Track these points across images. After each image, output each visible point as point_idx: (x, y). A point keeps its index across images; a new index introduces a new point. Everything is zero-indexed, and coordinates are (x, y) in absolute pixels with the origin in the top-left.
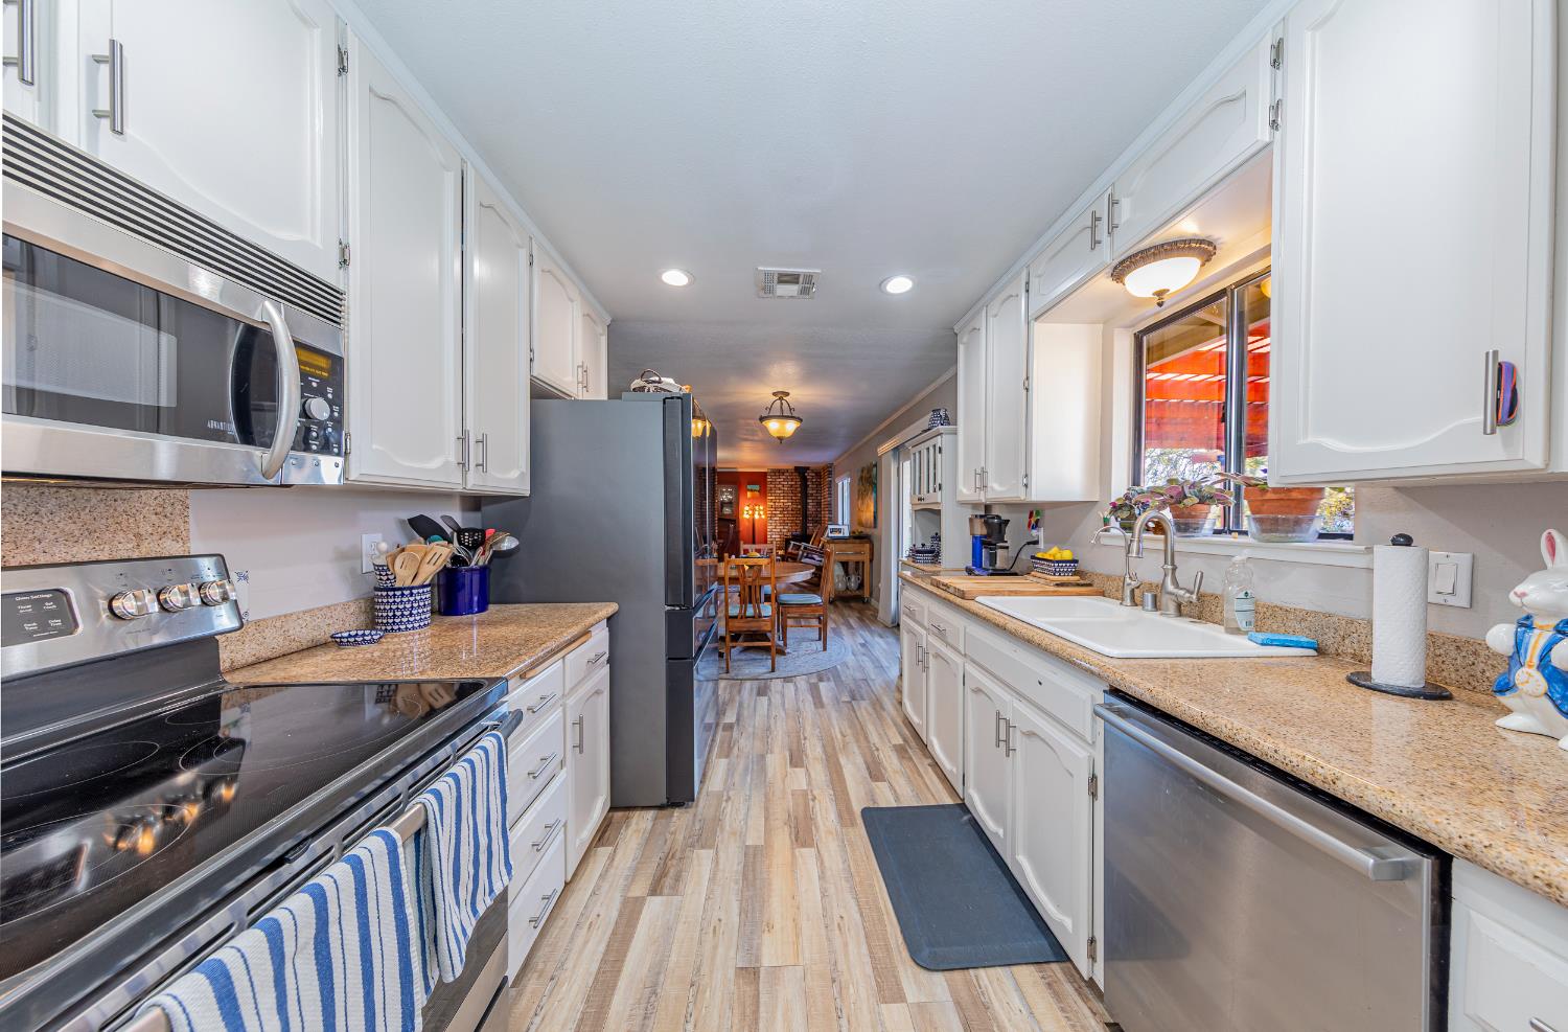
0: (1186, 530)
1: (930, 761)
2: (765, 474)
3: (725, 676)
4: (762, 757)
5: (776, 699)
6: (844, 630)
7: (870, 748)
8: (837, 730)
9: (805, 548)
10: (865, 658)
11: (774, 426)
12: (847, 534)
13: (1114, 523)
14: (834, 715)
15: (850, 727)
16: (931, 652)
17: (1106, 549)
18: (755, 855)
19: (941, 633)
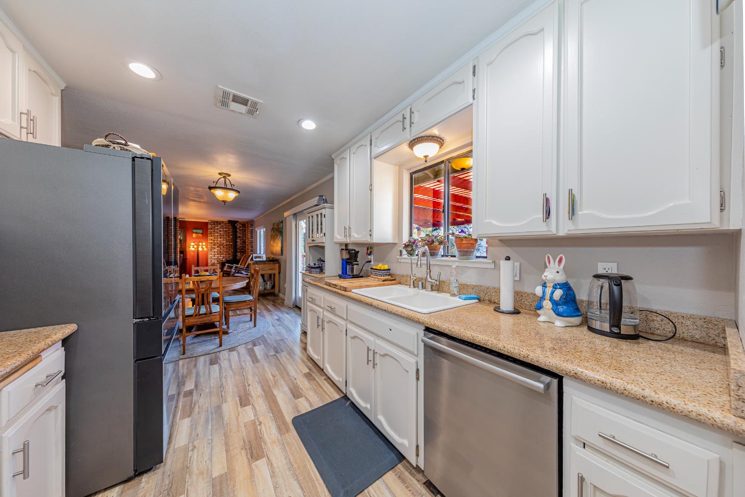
0: (433, 256)
1: (324, 377)
2: (206, 224)
3: (182, 357)
4: (219, 408)
5: (225, 364)
6: (265, 312)
7: (291, 379)
8: (269, 373)
9: (236, 267)
10: (280, 327)
11: (219, 194)
12: (265, 259)
13: (404, 252)
14: (266, 365)
15: (277, 370)
16: (326, 320)
17: (403, 264)
18: (221, 484)
19: (332, 310)
